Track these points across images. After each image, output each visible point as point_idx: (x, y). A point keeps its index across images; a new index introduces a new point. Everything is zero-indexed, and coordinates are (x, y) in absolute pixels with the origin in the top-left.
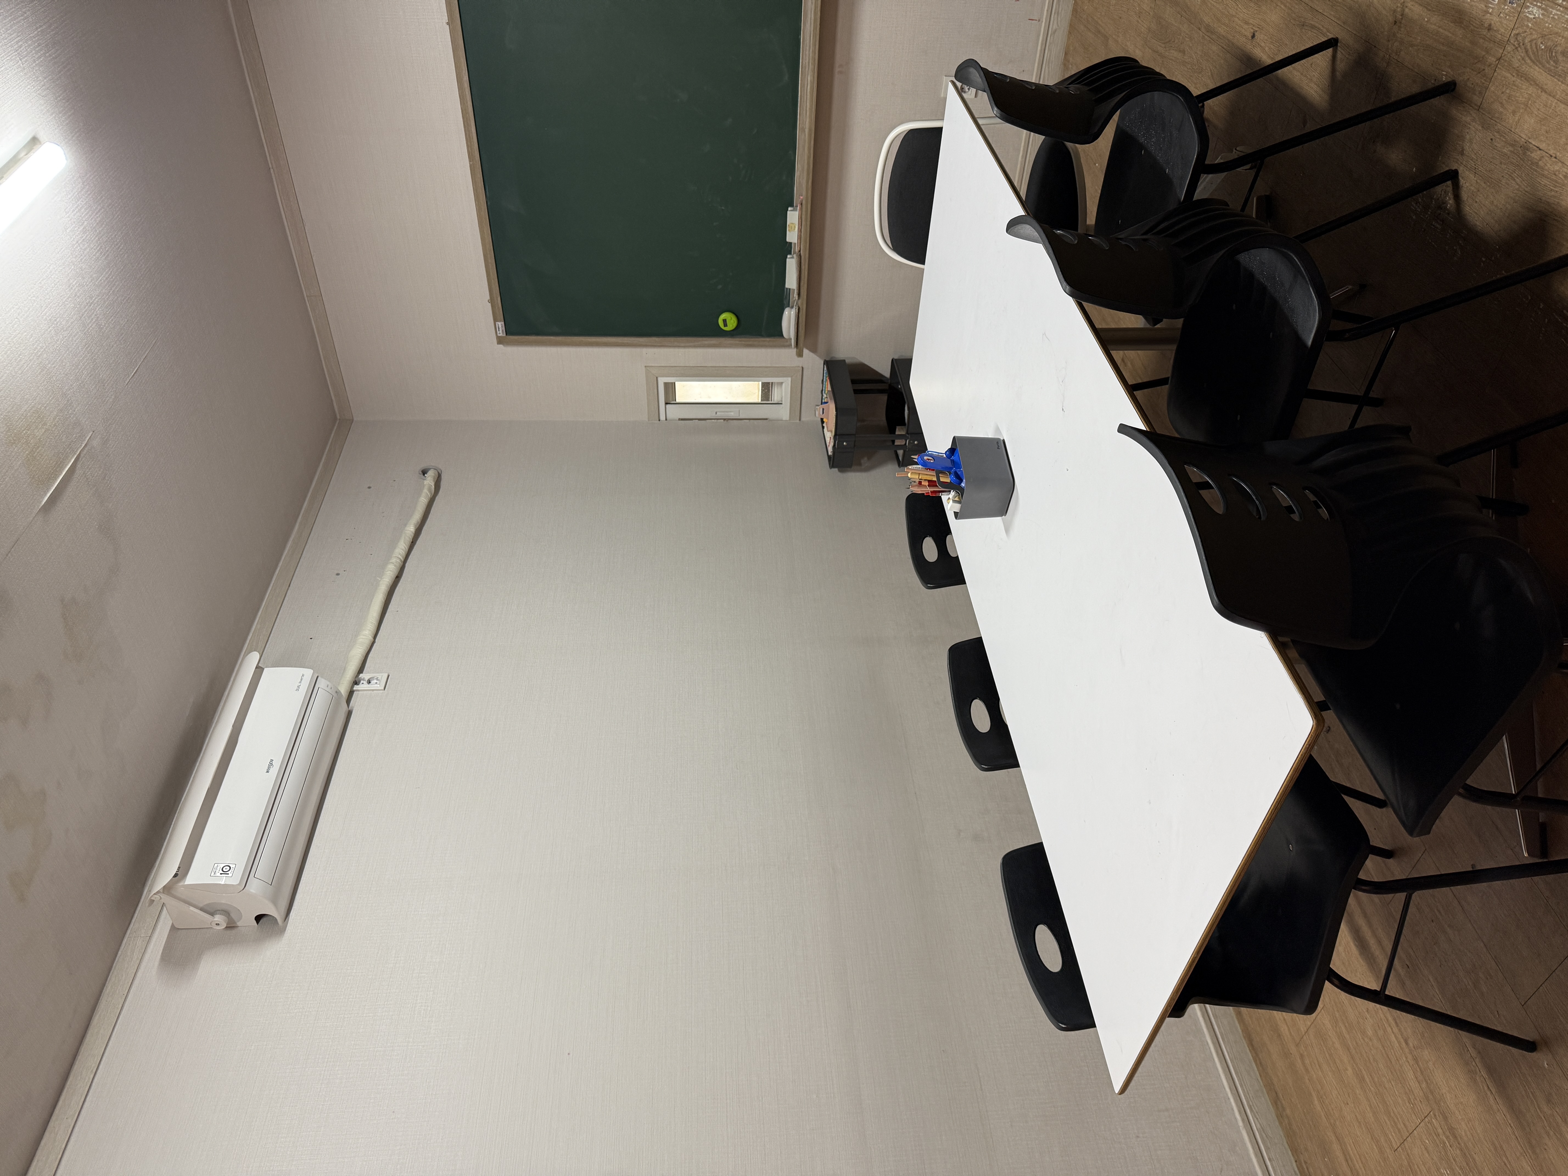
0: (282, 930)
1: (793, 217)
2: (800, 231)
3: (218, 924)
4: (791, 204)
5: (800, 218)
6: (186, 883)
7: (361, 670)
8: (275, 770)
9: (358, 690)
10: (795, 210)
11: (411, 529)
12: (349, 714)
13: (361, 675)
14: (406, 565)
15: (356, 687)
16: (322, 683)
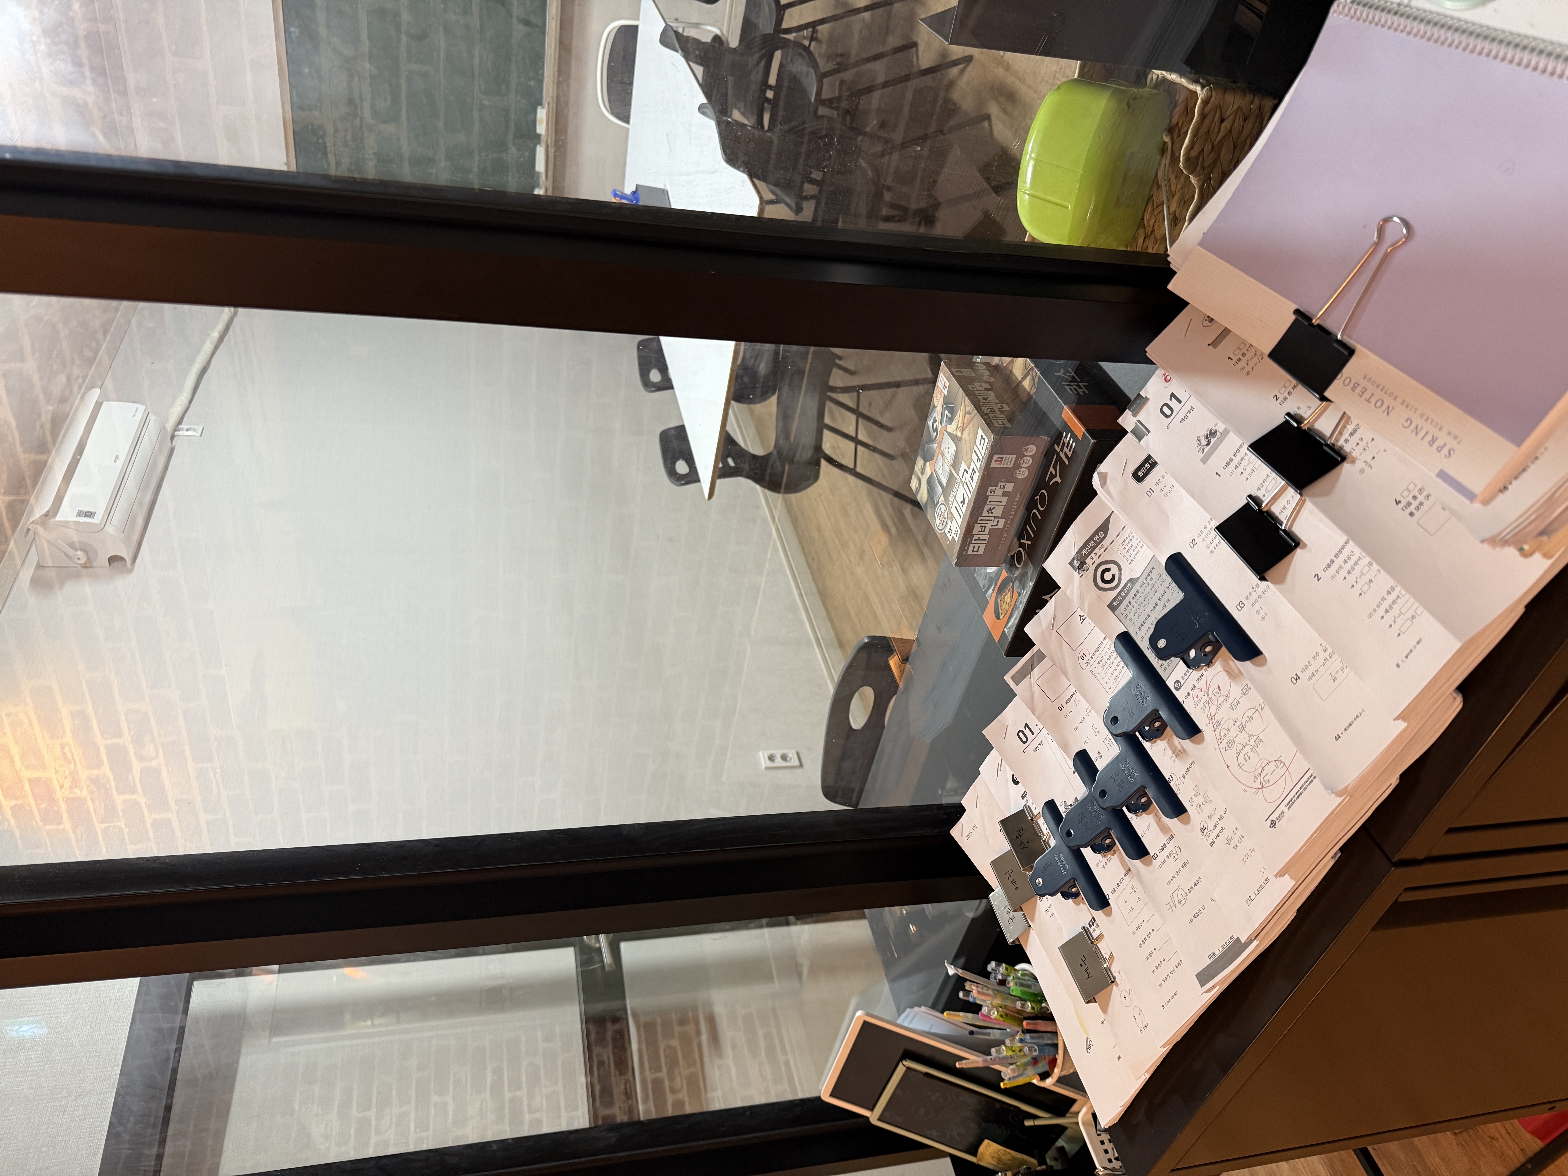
0: (131, 570)
1: (542, 114)
2: (547, 124)
3: (79, 559)
4: (541, 104)
5: (548, 114)
6: (56, 519)
7: (180, 422)
8: (120, 462)
9: (178, 435)
10: (543, 108)
11: (215, 335)
12: (172, 450)
13: (180, 426)
14: (213, 360)
15: (176, 433)
16: (152, 417)
